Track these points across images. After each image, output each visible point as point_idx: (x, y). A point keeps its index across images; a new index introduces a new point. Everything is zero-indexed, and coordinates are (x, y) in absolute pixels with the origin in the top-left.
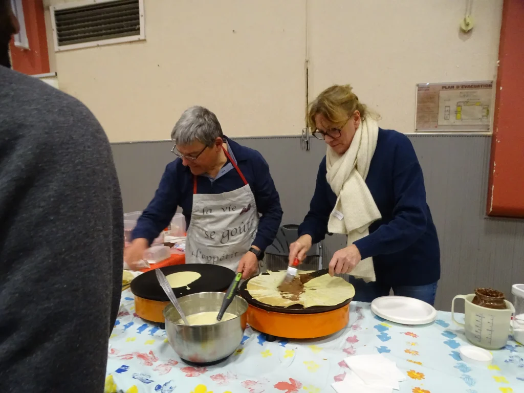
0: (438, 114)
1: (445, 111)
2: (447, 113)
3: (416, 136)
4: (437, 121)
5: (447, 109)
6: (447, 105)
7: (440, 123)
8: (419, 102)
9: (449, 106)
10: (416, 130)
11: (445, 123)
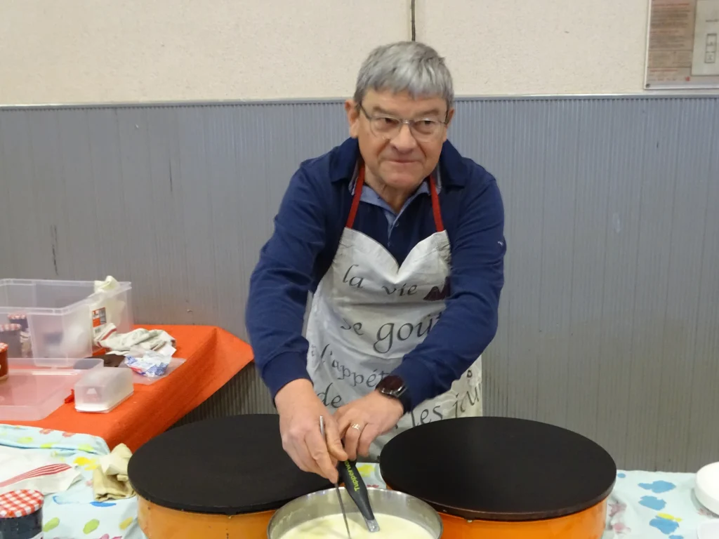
0: (692, 50)
1: (707, 45)
2: (710, 49)
3: (647, 99)
4: (690, 67)
5: (711, 39)
6: (711, 31)
7: (695, 71)
8: (653, 25)
9: (715, 35)
10: (648, 85)
11: (707, 70)
